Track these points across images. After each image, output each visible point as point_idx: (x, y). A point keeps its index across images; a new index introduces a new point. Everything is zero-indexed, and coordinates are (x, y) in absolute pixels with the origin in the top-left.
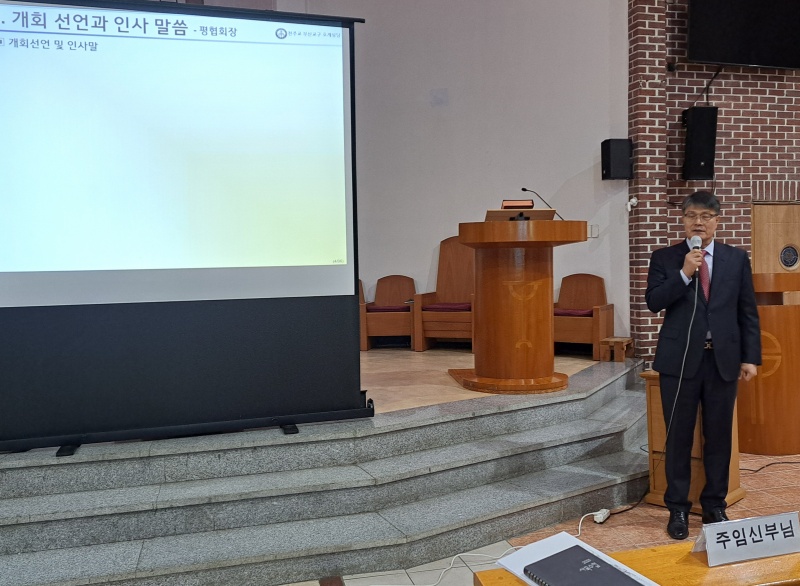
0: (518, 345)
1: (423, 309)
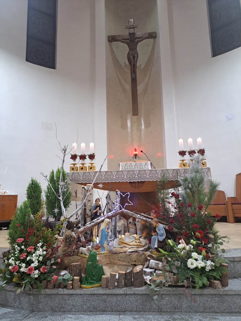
1: (232, 204)
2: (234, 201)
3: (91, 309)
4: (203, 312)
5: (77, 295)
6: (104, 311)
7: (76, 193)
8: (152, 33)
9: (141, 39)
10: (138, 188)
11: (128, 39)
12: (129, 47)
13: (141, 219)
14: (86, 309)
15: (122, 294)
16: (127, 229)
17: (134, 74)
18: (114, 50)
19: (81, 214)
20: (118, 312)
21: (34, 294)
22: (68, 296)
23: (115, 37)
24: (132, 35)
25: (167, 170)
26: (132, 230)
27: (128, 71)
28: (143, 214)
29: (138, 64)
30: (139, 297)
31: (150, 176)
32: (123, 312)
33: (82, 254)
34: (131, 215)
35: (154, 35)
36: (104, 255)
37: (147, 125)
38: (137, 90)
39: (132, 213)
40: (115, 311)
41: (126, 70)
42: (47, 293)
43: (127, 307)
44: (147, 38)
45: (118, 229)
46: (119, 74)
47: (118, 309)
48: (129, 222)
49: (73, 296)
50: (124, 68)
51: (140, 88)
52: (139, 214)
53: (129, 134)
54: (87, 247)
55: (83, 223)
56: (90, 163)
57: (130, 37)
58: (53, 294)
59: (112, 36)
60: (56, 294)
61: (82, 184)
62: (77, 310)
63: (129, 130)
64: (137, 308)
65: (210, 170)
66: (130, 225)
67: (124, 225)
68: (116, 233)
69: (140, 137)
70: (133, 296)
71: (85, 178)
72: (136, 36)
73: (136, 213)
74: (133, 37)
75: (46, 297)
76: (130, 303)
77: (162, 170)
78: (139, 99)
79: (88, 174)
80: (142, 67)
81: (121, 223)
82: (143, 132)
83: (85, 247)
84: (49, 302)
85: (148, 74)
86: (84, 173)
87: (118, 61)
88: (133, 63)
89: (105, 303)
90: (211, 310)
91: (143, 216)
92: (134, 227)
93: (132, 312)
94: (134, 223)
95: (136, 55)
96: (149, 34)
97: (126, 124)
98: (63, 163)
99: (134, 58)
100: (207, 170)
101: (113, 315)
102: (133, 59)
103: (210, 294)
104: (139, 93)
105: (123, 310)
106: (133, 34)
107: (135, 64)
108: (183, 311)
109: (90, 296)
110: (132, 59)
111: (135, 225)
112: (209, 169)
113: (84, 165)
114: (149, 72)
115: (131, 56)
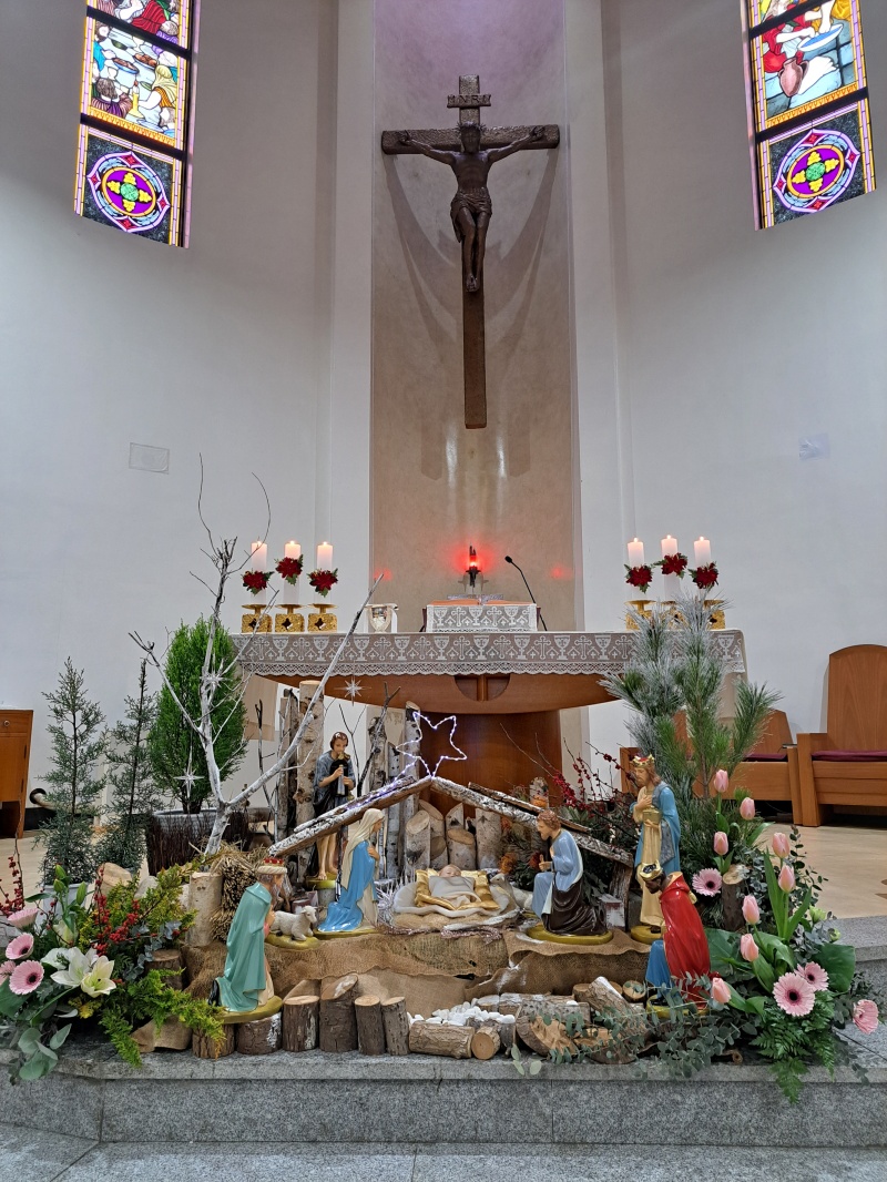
1: (814, 758)
2: (821, 749)
3: (312, 1134)
4: (709, 1144)
5: (262, 1081)
6: (360, 1141)
7: (260, 712)
8: (544, 128)
9: (504, 147)
10: (487, 698)
11: (456, 148)
12: (458, 177)
13: (496, 812)
14: (293, 1134)
15: (425, 1081)
16: (442, 843)
17: (475, 276)
18: (405, 183)
19: (277, 788)
20: (407, 1145)
21: (107, 1080)
22: (230, 1089)
23: (408, 138)
24: (471, 132)
25: (591, 636)
26: (461, 850)
27: (453, 265)
28: (501, 794)
29: (490, 240)
30: (485, 1091)
31: (529, 658)
32: (426, 1143)
33: (280, 934)
34: (459, 797)
35: (551, 138)
36: (360, 938)
37: (518, 464)
38: (483, 334)
39: (464, 788)
40: (399, 1141)
41: (444, 258)
42: (152, 1076)
43: (441, 1128)
44: (525, 146)
45: (409, 845)
46: (418, 274)
47: (411, 1133)
48: (449, 821)
49: (249, 1085)
50: (439, 252)
51: (496, 326)
52: (490, 795)
53: (453, 496)
54: (299, 910)
55: (284, 820)
56: (317, 606)
57: (462, 138)
58: (176, 1081)
59: (398, 134)
60: (186, 1080)
61: (283, 679)
62: (261, 1139)
63: (452, 478)
64: (476, 1129)
65: (742, 642)
66: (453, 832)
67: (432, 829)
68: (401, 859)
69: (490, 509)
70: (463, 1088)
71: (296, 658)
72: (485, 137)
73: (478, 791)
74: (474, 139)
75: (149, 1089)
76: (452, 1112)
77: (574, 637)
78: (491, 365)
79: (306, 644)
80: (505, 250)
81: (422, 825)
82: (500, 487)
83: (292, 911)
84: (160, 1109)
85: (527, 277)
86: (293, 638)
87: (415, 226)
88: (472, 237)
89: (364, 1111)
90: (735, 1136)
91: (501, 800)
92: (469, 841)
93: (460, 1146)
94: (469, 823)
95: (482, 208)
96: (533, 134)
97: (442, 457)
98: (217, 606)
99: (475, 215)
100: (731, 641)
101: (393, 1154)
102: (472, 222)
103: (736, 1082)
104: (488, 347)
105: (428, 1138)
106: (476, 130)
107: (480, 238)
108: (638, 1140)
109: (310, 1086)
110: (470, 219)
111: (472, 830)
112: (738, 635)
113: (295, 611)
114: (529, 270)
115: (465, 209)
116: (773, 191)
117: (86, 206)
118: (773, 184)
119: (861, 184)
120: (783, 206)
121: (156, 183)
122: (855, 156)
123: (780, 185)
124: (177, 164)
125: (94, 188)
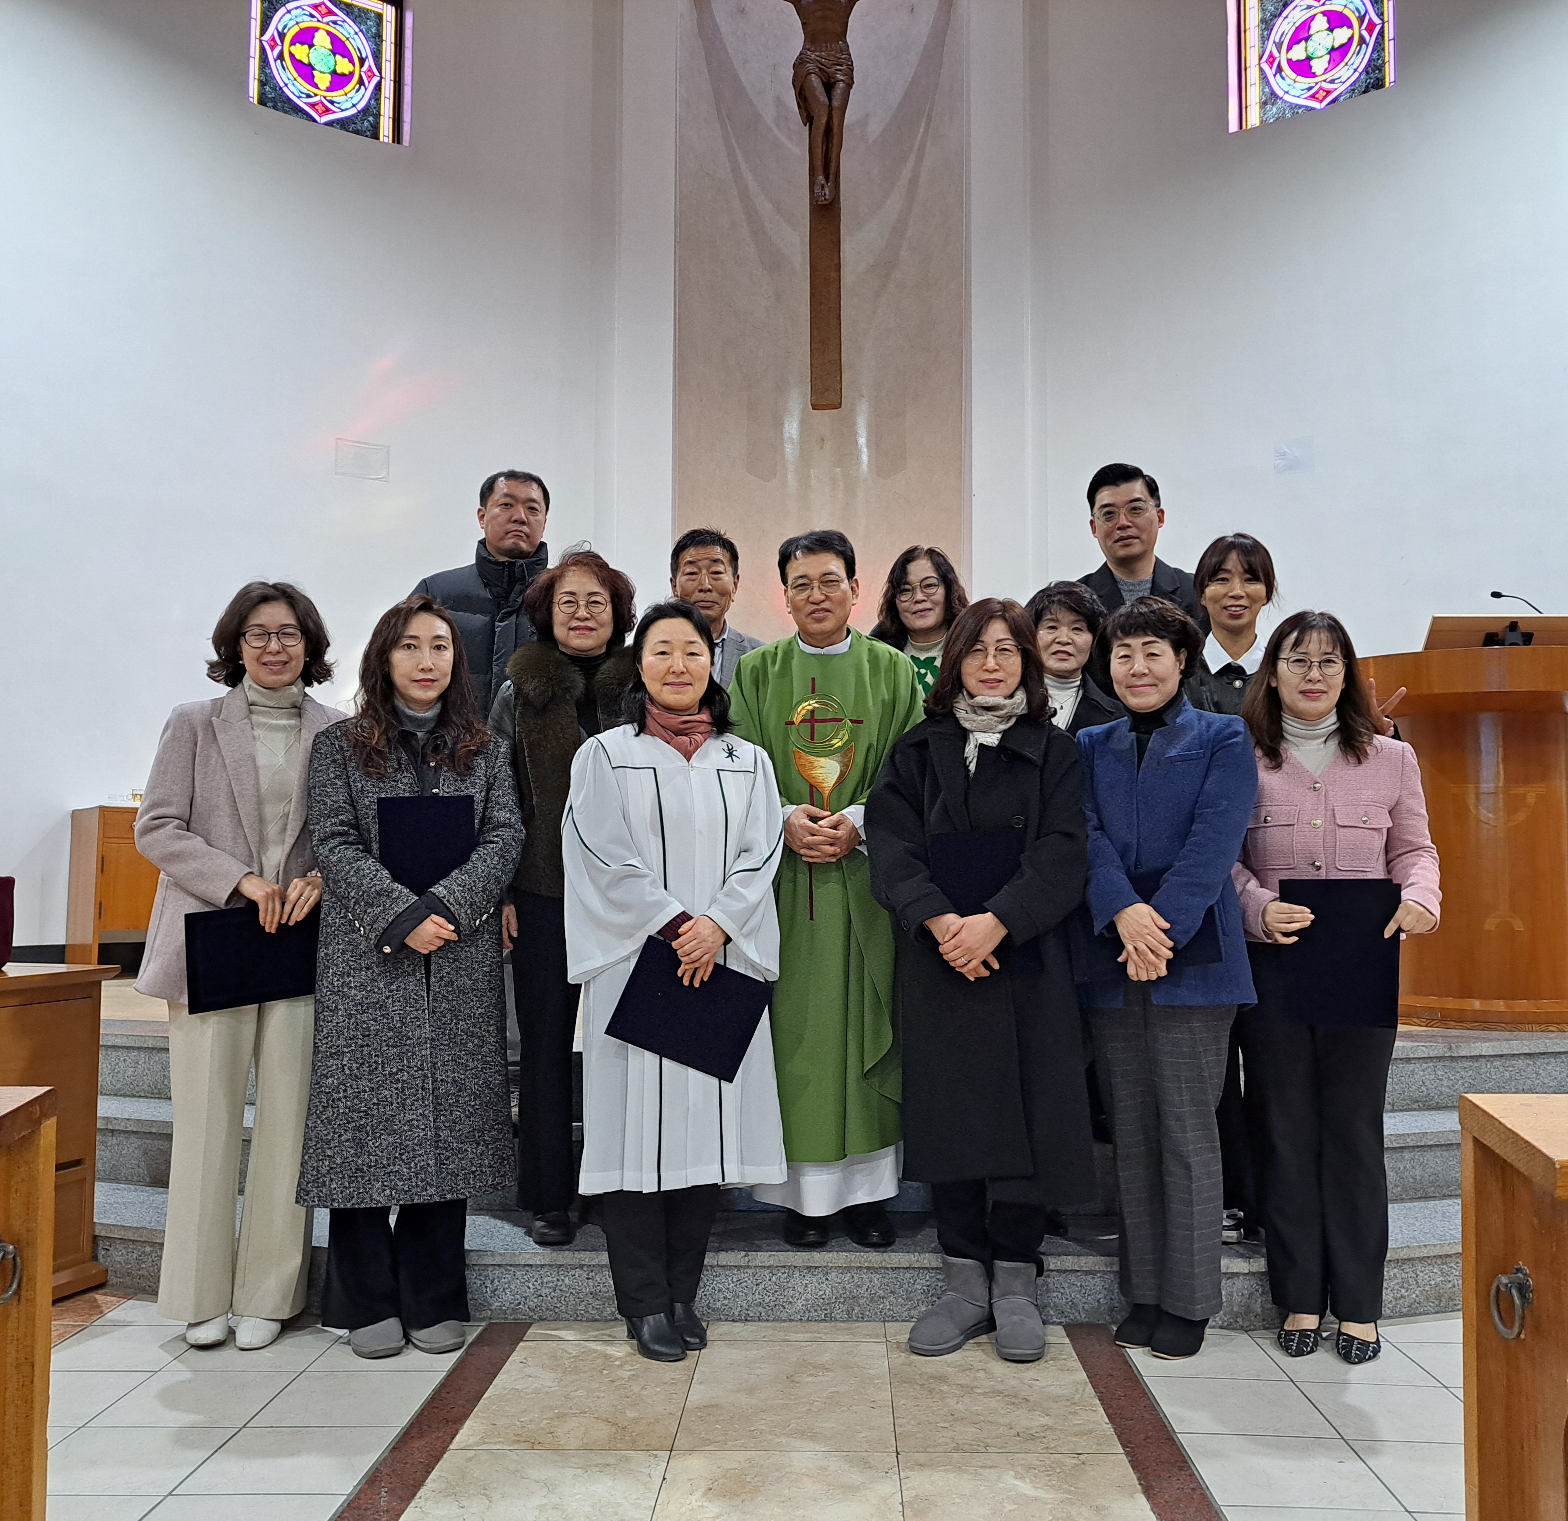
0: (1490, 924)
12: (804, 24)
17: (827, 179)
27: (797, 150)
41: (784, 140)
50: (776, 131)
53: (792, 505)
63: (791, 479)
69: (846, 522)
82: (861, 495)
85: (906, 173)
87: (741, 92)
88: (824, 121)
95: (839, 76)
97: (778, 447)
99: (829, 86)
102: (823, 98)
107: (835, 121)
110: (822, 93)
114: (911, 163)
115: (813, 77)
116: (1261, 70)
117: (262, 84)
118: (1260, 59)
119: (1380, 68)
120: (1273, 93)
121: (358, 43)
122: (1375, 25)
123: (1271, 59)
124: (389, 12)
125: (271, 55)
